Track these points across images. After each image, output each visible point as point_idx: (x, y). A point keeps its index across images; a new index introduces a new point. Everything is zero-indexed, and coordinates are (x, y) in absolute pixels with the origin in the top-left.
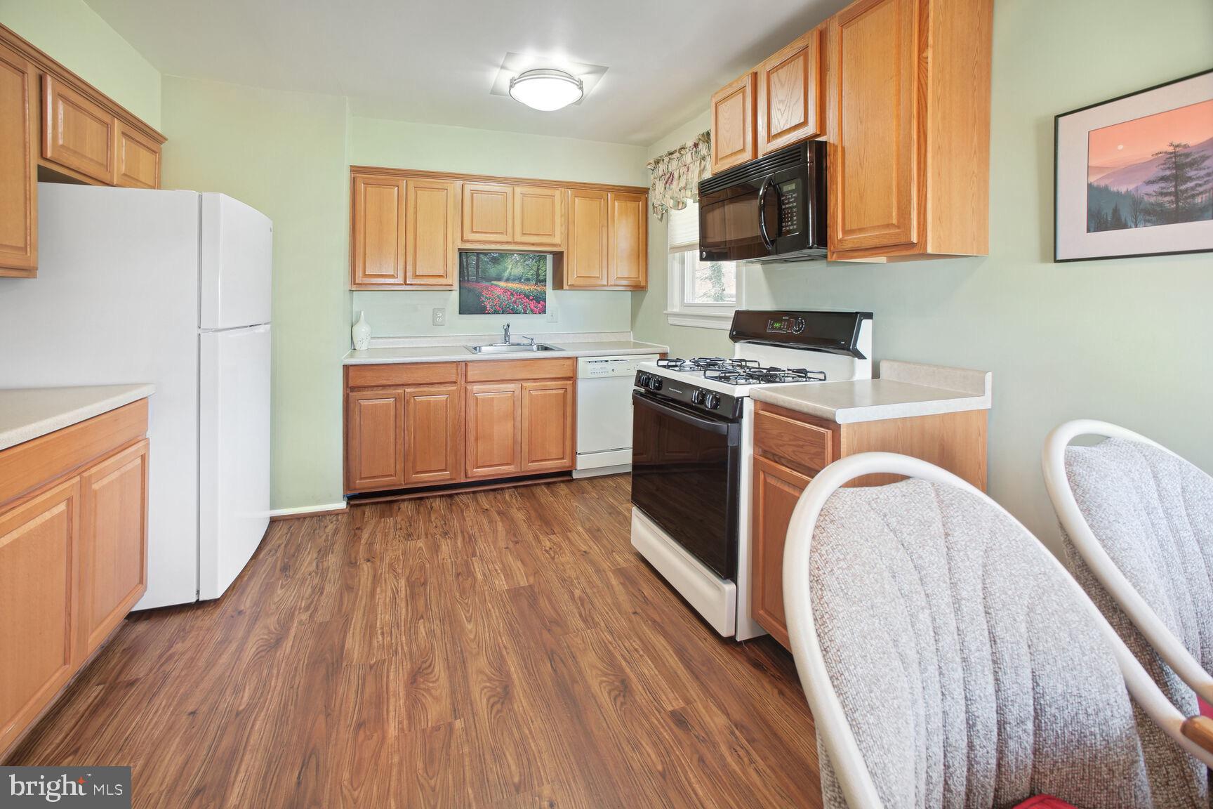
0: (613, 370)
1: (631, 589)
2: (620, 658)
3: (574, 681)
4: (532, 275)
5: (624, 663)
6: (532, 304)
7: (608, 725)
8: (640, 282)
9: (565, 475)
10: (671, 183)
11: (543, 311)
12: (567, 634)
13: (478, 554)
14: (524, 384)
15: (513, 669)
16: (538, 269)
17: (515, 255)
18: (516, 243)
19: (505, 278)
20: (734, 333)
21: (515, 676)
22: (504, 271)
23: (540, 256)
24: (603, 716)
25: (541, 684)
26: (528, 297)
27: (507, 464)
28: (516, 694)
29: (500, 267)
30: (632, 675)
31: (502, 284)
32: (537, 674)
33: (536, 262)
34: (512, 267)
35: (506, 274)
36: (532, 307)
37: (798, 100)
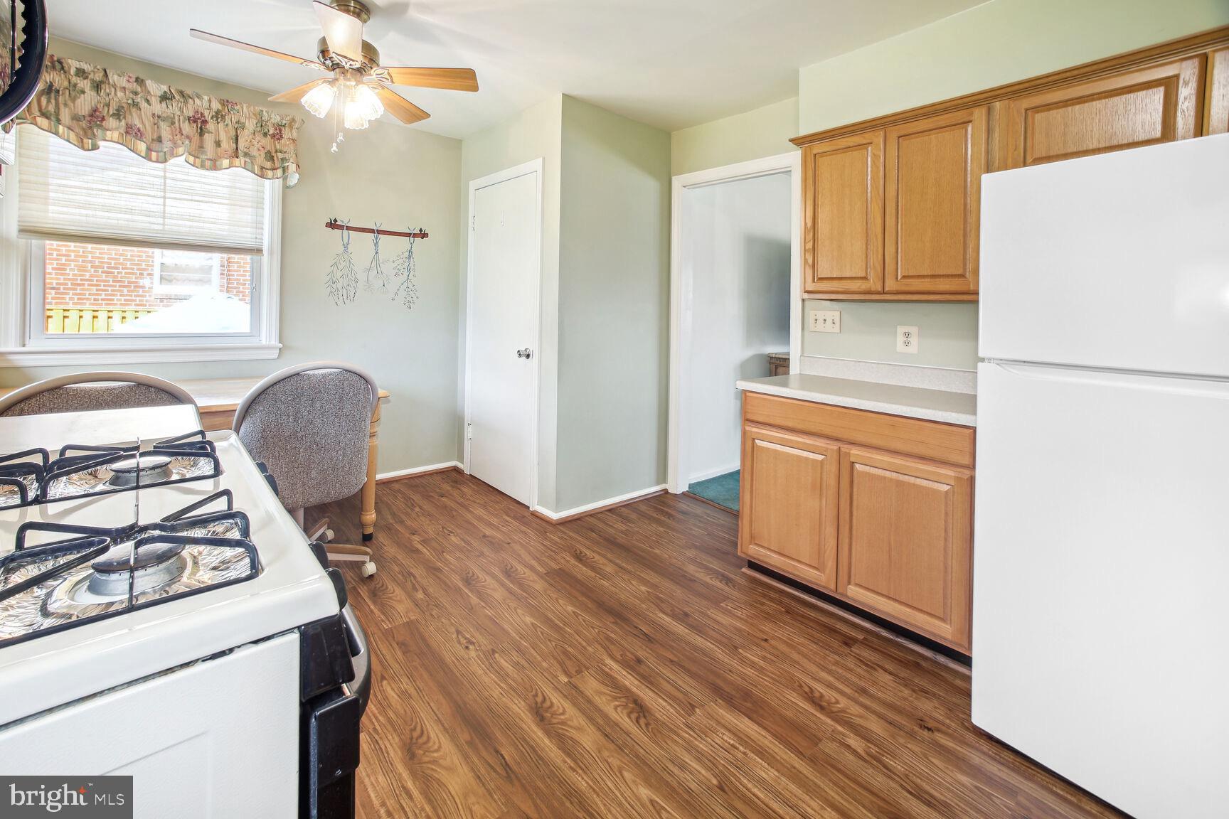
3: (470, 743)
7: (429, 705)
15: (547, 741)
21: (540, 733)
24: (435, 713)
25: (508, 732)
28: (529, 714)
32: (516, 741)
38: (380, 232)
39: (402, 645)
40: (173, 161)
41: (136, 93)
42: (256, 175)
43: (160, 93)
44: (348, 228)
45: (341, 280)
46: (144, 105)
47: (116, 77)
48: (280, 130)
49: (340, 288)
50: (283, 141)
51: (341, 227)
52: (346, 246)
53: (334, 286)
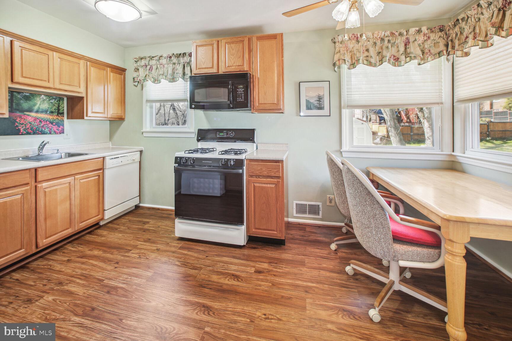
0: (122, 162)
1: (195, 251)
2: (222, 270)
4: (55, 109)
5: (226, 271)
6: (55, 128)
8: (122, 116)
9: (96, 226)
10: (151, 71)
11: (62, 132)
12: (196, 277)
13: (104, 279)
14: (76, 177)
16: (59, 106)
17: (43, 96)
18: (55, 89)
19: (35, 110)
20: (200, 138)
22: (35, 105)
23: (60, 98)
26: (52, 123)
27: (67, 229)
29: (31, 103)
30: (232, 272)
31: (33, 114)
33: (57, 101)
34: (42, 104)
35: (36, 108)
36: (55, 130)
37: (240, 57)
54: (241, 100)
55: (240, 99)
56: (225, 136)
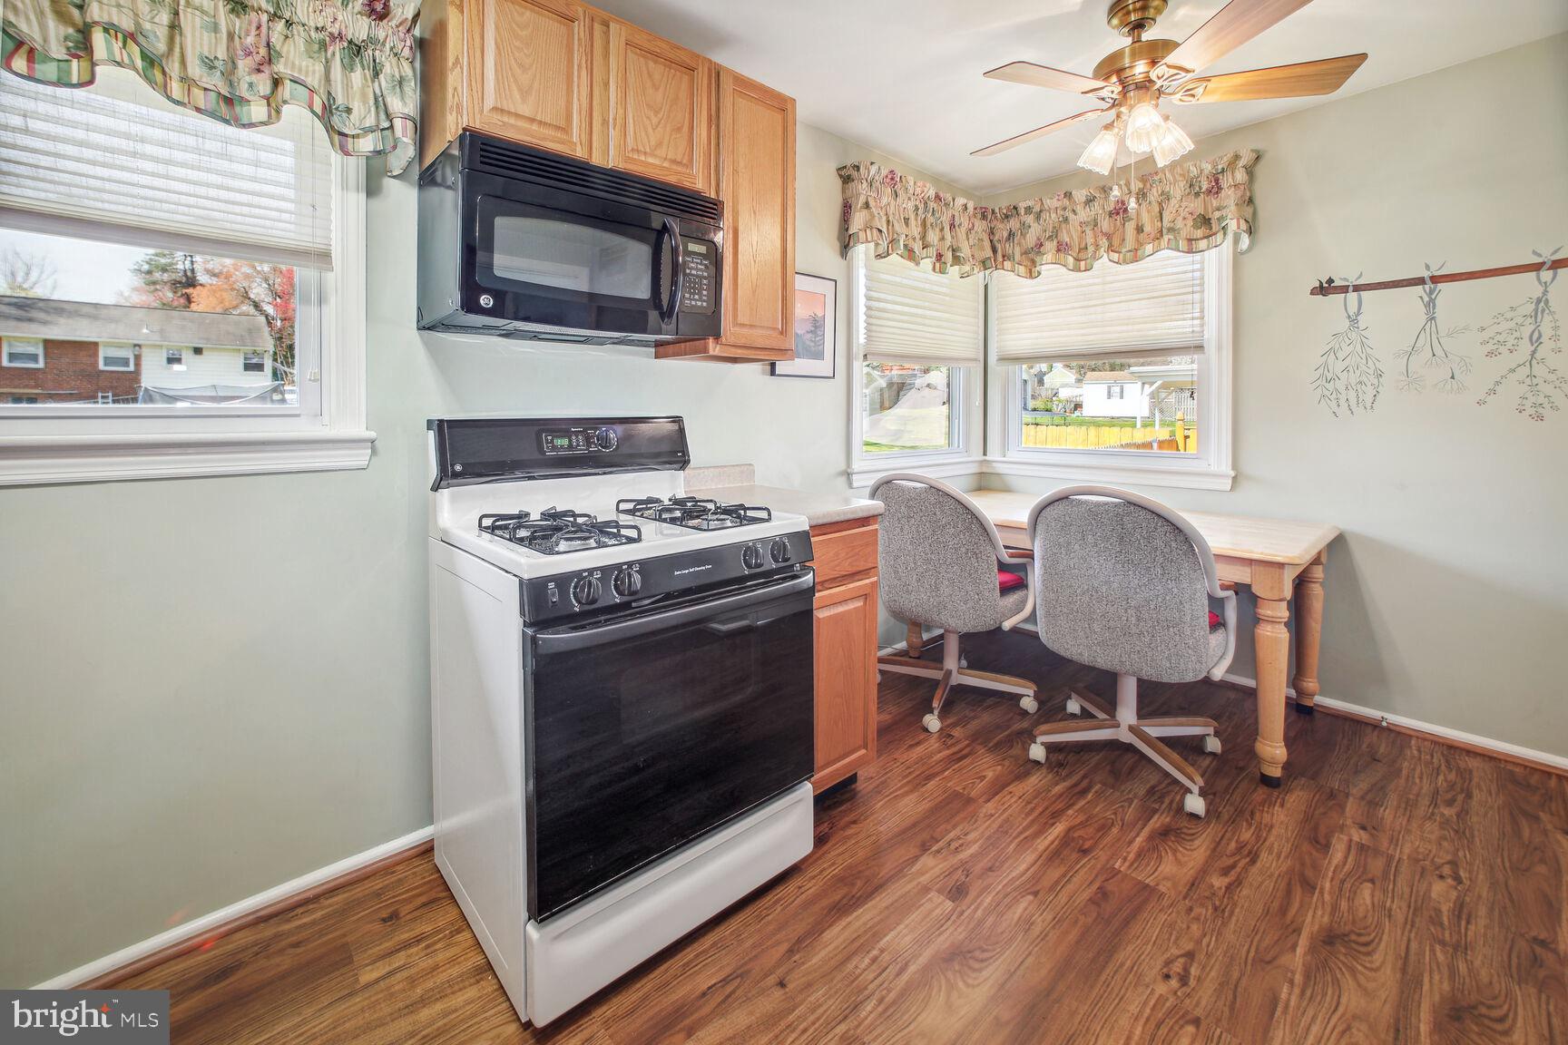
7: (1028, 956)
20: (459, 468)
24: (1020, 966)
37: (679, 129)
38: (1435, 280)
39: (1103, 894)
40: (1097, 265)
41: (1065, 209)
42: (1183, 252)
43: (1084, 199)
44: (1357, 288)
45: (1344, 376)
46: (1071, 216)
47: (1048, 201)
48: (1217, 181)
49: (1342, 388)
50: (1223, 194)
51: (1344, 289)
52: (1354, 321)
53: (1330, 386)
54: (699, 303)
55: (696, 297)
56: (582, 450)
